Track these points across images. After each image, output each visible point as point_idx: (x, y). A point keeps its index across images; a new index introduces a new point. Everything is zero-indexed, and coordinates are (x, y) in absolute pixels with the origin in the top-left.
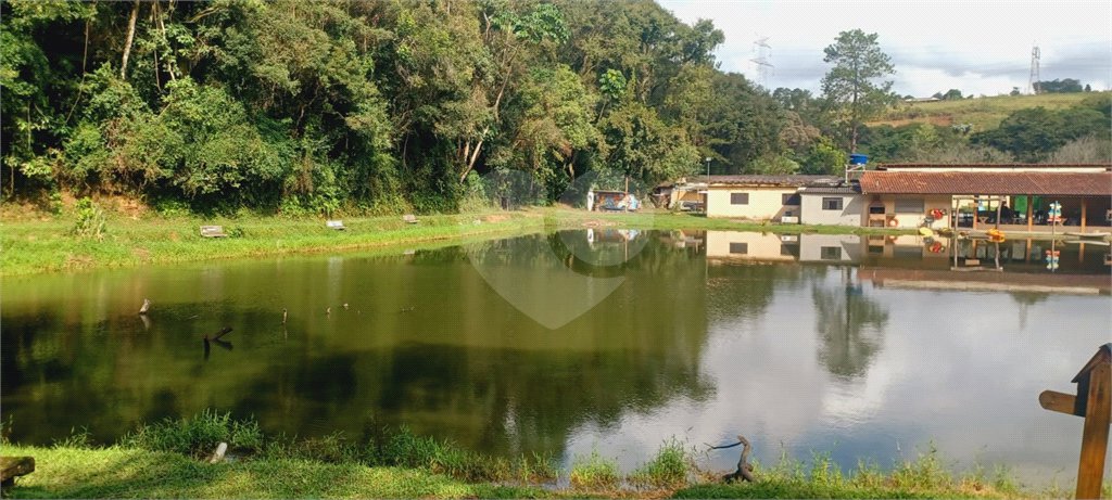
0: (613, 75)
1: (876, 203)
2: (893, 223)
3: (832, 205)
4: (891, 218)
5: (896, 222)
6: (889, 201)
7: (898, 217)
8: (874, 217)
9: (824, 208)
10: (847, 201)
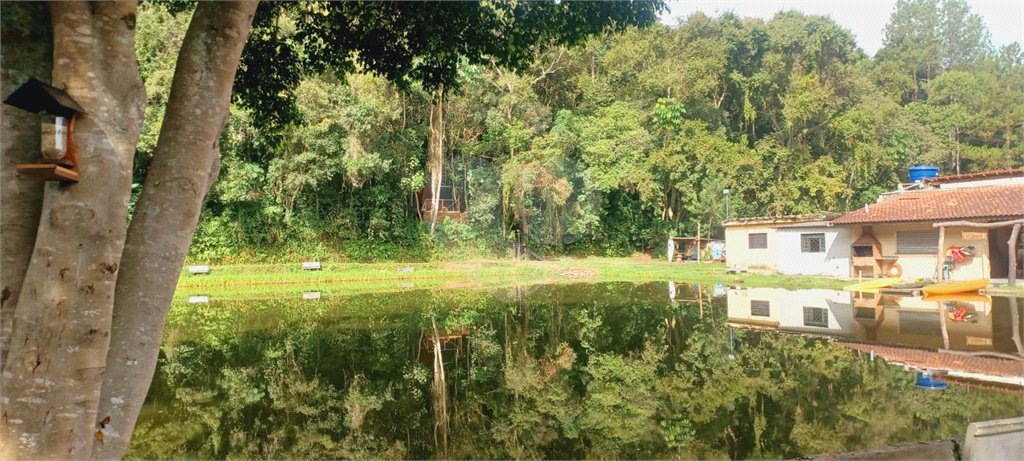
0: (661, 103)
1: (865, 239)
2: (894, 271)
3: (814, 244)
4: (892, 263)
5: (900, 269)
6: (887, 234)
7: (902, 260)
8: (861, 261)
9: (803, 251)
10: (830, 237)
